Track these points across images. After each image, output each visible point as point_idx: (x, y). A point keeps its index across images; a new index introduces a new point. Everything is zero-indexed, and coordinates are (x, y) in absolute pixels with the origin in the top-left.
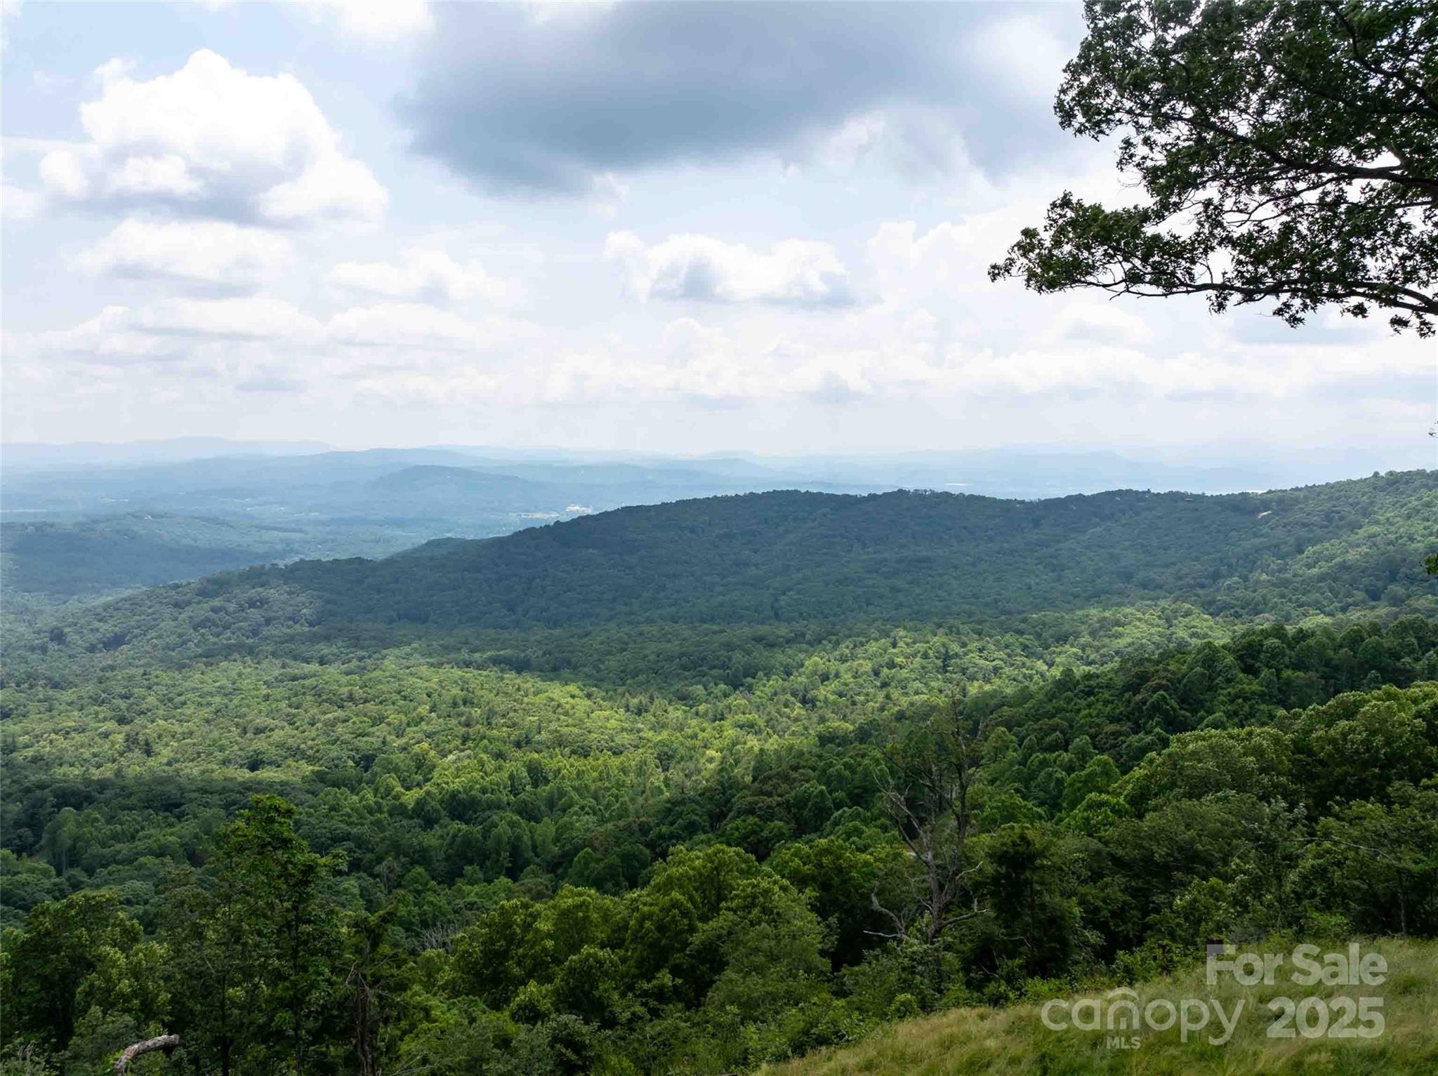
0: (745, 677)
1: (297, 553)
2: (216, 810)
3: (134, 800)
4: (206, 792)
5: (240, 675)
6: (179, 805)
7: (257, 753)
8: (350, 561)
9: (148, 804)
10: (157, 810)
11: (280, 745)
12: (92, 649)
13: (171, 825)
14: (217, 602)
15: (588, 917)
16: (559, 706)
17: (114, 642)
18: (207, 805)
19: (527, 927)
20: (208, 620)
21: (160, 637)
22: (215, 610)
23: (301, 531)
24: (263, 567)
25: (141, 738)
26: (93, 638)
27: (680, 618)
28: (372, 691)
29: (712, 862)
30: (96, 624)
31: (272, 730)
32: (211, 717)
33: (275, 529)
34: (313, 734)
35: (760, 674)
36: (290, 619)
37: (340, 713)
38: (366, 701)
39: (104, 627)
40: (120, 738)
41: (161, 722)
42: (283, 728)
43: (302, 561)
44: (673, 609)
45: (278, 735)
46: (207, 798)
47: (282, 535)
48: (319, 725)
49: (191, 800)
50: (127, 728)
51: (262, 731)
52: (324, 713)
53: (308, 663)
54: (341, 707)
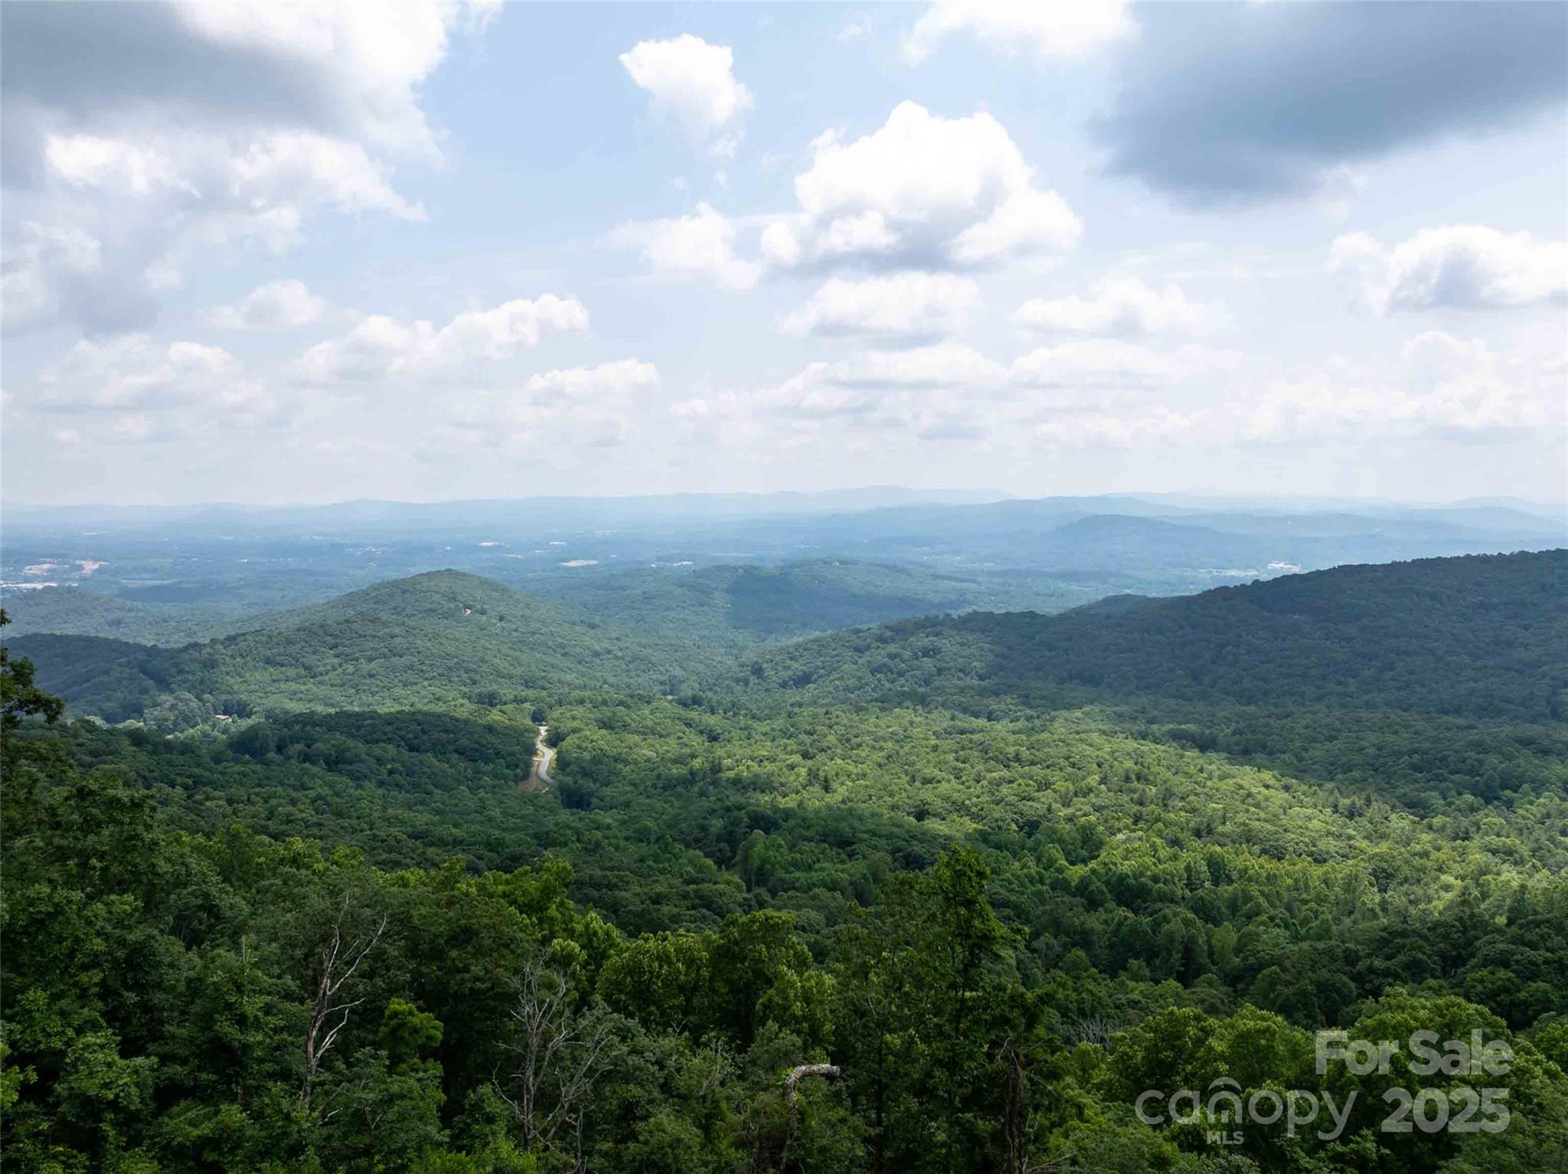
0: (1504, 787)
1: (971, 604)
2: (882, 854)
3: (812, 832)
4: (874, 834)
5: (911, 723)
6: (850, 844)
7: (924, 803)
8: (1022, 615)
9: (824, 838)
10: (831, 845)
11: (946, 798)
12: (784, 685)
13: (842, 862)
14: (892, 648)
15: (1273, 1047)
16: (1249, 795)
17: (803, 680)
18: (875, 848)
19: (1199, 1042)
20: (885, 665)
21: (842, 678)
22: (892, 657)
23: (974, 582)
24: (937, 617)
25: (821, 774)
26: (785, 675)
27: (1411, 706)
28: (1040, 755)
29: (1442, 1016)
30: (789, 662)
31: (939, 782)
32: (883, 761)
33: (950, 578)
34: (979, 791)
35: (1526, 787)
36: (961, 670)
37: (1005, 773)
38: (1033, 763)
39: (795, 665)
40: (803, 771)
41: (839, 761)
42: (949, 781)
43: (975, 612)
44: (1403, 693)
45: (944, 787)
46: (875, 841)
47: (956, 585)
48: (984, 783)
49: (861, 841)
50: (810, 763)
51: (930, 781)
52: (990, 771)
53: (977, 717)
54: (1007, 767)
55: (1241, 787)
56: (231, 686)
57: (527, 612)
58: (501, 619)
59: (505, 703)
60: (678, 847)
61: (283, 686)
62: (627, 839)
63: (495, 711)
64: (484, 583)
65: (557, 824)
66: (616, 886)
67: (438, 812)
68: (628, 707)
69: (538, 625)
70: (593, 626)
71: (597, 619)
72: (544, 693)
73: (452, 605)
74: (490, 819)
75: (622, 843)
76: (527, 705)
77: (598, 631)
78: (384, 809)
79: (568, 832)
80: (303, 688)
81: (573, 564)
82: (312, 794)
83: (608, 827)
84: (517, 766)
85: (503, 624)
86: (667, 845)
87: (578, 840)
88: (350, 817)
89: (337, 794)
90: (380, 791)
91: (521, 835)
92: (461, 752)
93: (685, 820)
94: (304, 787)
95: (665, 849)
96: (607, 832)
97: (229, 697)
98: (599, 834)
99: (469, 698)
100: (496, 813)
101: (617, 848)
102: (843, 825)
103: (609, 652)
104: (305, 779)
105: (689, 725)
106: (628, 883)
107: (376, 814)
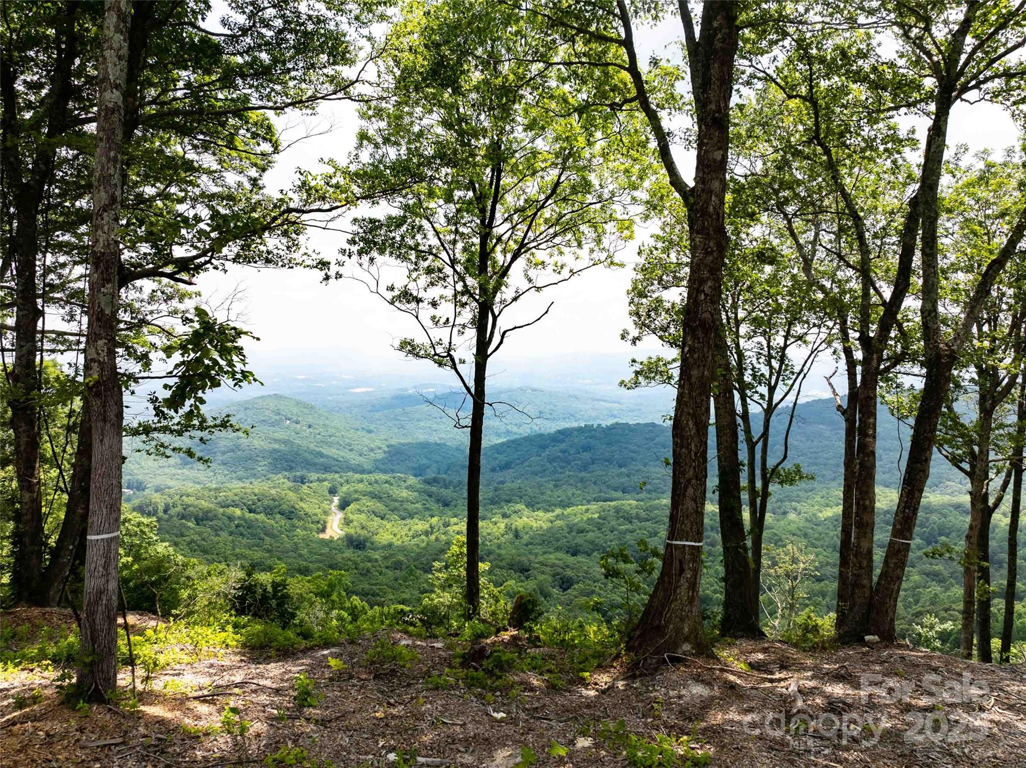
1: (615, 417)
2: (547, 576)
3: (504, 563)
4: (543, 565)
6: (528, 570)
7: (577, 545)
8: (646, 425)
9: (511, 566)
10: (515, 571)
11: (592, 542)
12: (493, 470)
13: (523, 581)
14: (563, 446)
17: (506, 466)
18: (543, 573)
20: (558, 457)
21: (530, 466)
22: (564, 451)
23: (619, 403)
25: (513, 527)
30: (497, 455)
31: (588, 532)
33: (605, 401)
34: (612, 537)
37: (629, 527)
38: (648, 520)
40: (502, 526)
41: (525, 519)
42: (594, 531)
45: (590, 536)
46: (544, 568)
50: (506, 520)
51: (582, 532)
56: (132, 470)
57: (327, 422)
58: (310, 427)
59: (312, 482)
60: (419, 572)
61: (167, 470)
62: (387, 567)
63: (305, 487)
64: (298, 403)
65: (343, 558)
66: (378, 595)
67: (268, 551)
68: (391, 484)
69: (333, 431)
70: (370, 432)
71: (372, 427)
72: (337, 476)
73: (278, 418)
74: (301, 556)
75: (384, 570)
76: (326, 483)
77: (372, 435)
78: (234, 549)
79: (350, 563)
80: (179, 471)
81: (358, 390)
82: (187, 539)
83: (376, 560)
84: (318, 522)
85: (311, 430)
87: (356, 568)
88: (212, 554)
89: (204, 540)
90: (231, 538)
91: (321, 565)
92: (282, 513)
93: (424, 556)
94: (182, 535)
95: (411, 573)
96: (375, 564)
97: (131, 478)
98: (369, 564)
99: (288, 478)
100: (305, 552)
101: (380, 574)
102: (524, 558)
103: (380, 448)
104: (183, 530)
105: (430, 496)
107: (229, 552)
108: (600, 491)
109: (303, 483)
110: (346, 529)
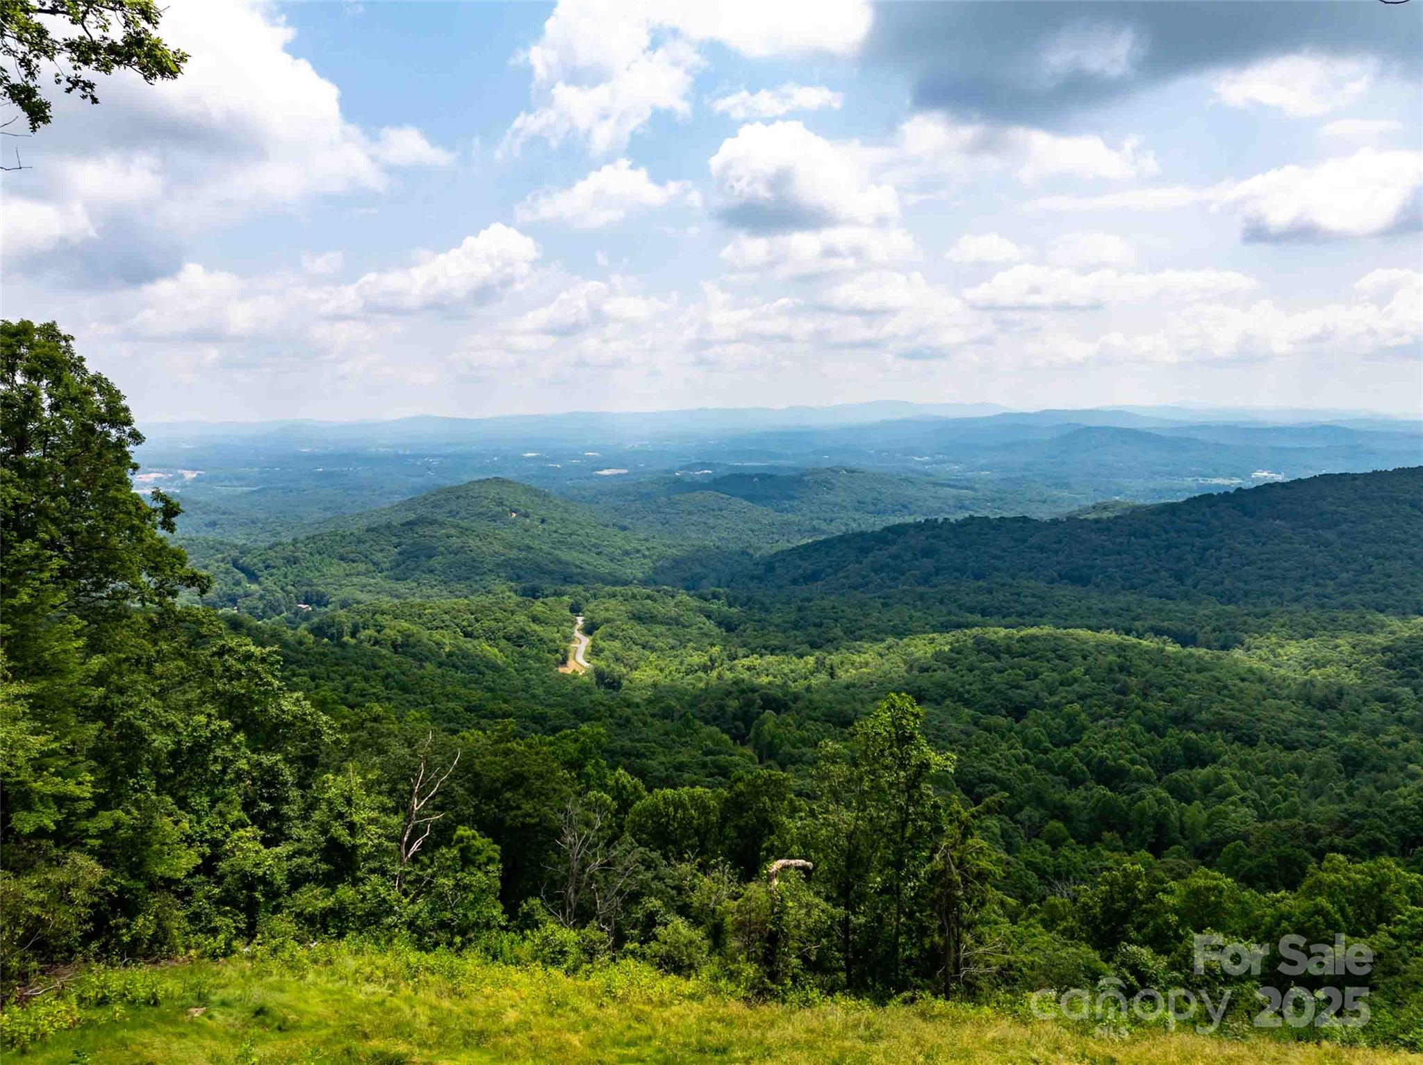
1: (967, 509)
3: (818, 714)
5: (911, 618)
8: (1015, 520)
9: (829, 718)
10: (835, 724)
11: (943, 686)
12: (795, 582)
14: (894, 549)
15: (1220, 903)
17: (813, 577)
19: (1152, 894)
20: (888, 565)
21: (846, 577)
22: (895, 557)
23: (972, 489)
24: (936, 520)
25: (828, 663)
26: (796, 573)
28: (1030, 647)
30: (799, 562)
33: (949, 486)
34: (971, 679)
36: (958, 570)
37: (996, 664)
38: (1024, 656)
39: (804, 564)
42: (944, 670)
43: (971, 517)
45: (939, 675)
47: (954, 492)
48: (977, 672)
51: (927, 670)
52: (982, 661)
53: (972, 613)
54: (998, 658)
55: (1218, 680)
56: (310, 580)
57: (566, 515)
58: (543, 521)
59: (547, 596)
60: (698, 723)
61: (355, 580)
62: (653, 716)
63: (538, 603)
64: (528, 490)
65: (592, 702)
66: (643, 756)
67: (491, 690)
68: (655, 600)
69: (575, 527)
70: (624, 528)
71: (627, 522)
72: (580, 589)
73: (500, 509)
74: (533, 696)
75: (649, 720)
76: (566, 598)
77: (628, 533)
78: (443, 686)
79: (602, 709)
80: (372, 581)
81: (606, 472)
82: (382, 672)
83: (637, 705)
84: (557, 651)
85: (545, 526)
86: (688, 721)
87: (611, 716)
88: (415, 693)
89: (403, 673)
90: (439, 671)
91: (561, 710)
92: (508, 638)
93: (705, 700)
94: (375, 667)
95: (687, 724)
96: (636, 710)
97: (309, 589)
98: (629, 711)
99: (516, 592)
100: (539, 691)
101: (645, 724)
102: (846, 707)
103: (638, 551)
104: (376, 659)
105: (709, 617)
106: (653, 753)
107: (437, 691)
108: (950, 613)
109: (537, 598)
110: (595, 661)
